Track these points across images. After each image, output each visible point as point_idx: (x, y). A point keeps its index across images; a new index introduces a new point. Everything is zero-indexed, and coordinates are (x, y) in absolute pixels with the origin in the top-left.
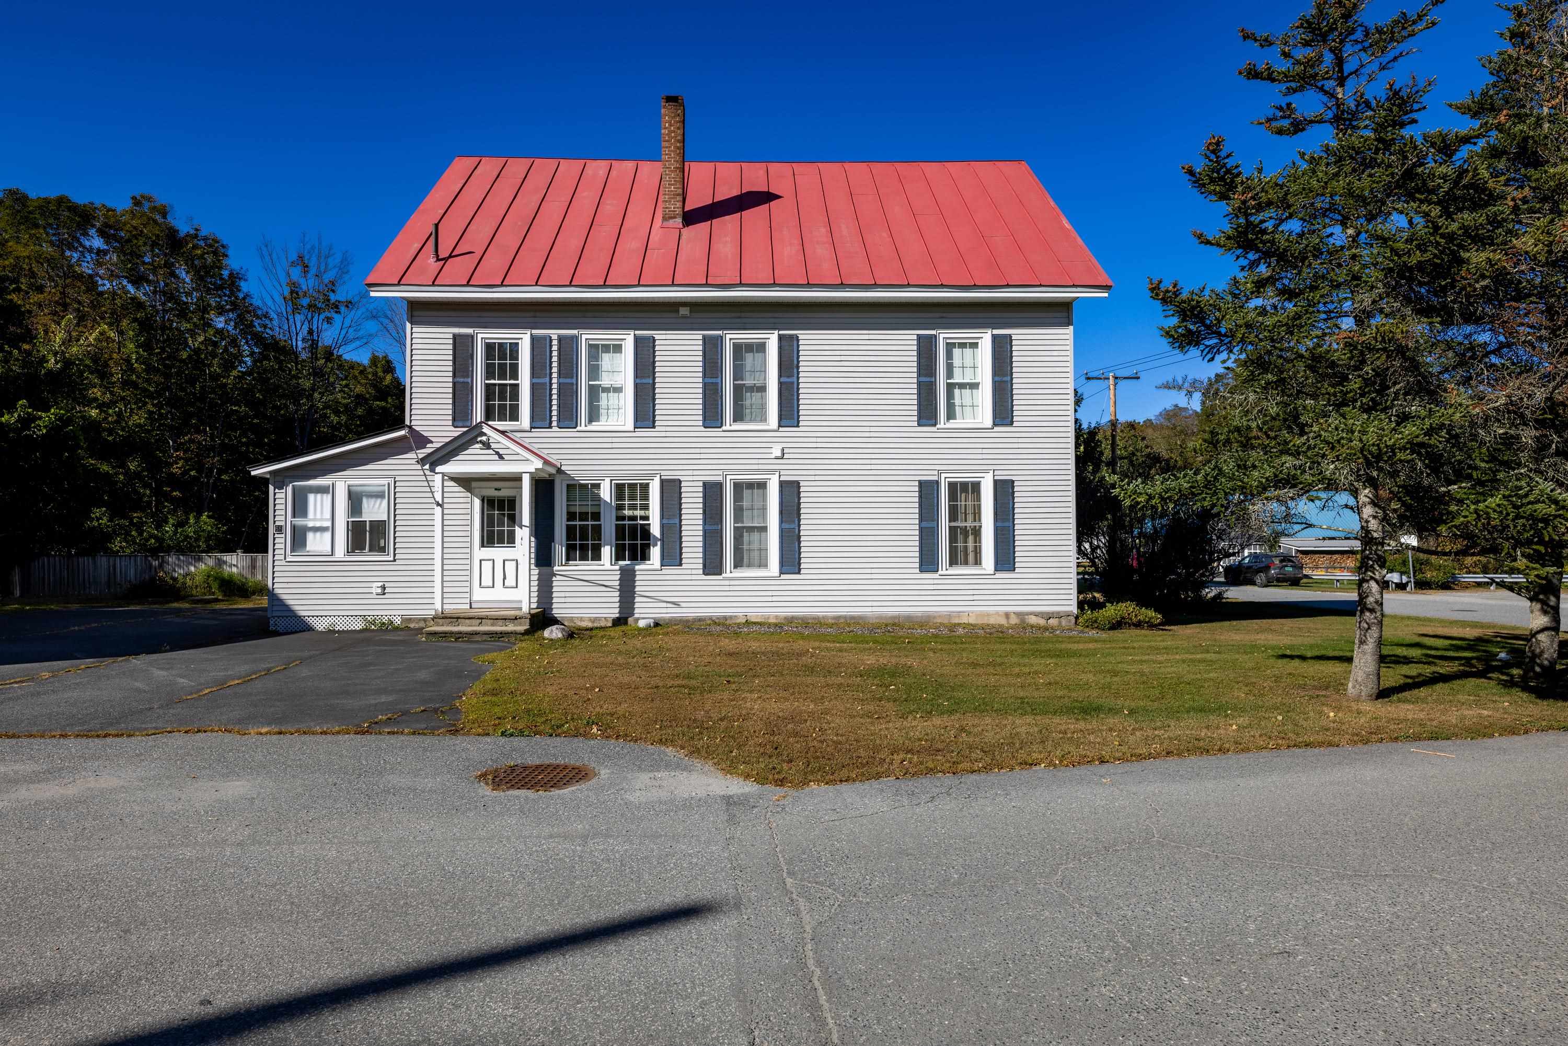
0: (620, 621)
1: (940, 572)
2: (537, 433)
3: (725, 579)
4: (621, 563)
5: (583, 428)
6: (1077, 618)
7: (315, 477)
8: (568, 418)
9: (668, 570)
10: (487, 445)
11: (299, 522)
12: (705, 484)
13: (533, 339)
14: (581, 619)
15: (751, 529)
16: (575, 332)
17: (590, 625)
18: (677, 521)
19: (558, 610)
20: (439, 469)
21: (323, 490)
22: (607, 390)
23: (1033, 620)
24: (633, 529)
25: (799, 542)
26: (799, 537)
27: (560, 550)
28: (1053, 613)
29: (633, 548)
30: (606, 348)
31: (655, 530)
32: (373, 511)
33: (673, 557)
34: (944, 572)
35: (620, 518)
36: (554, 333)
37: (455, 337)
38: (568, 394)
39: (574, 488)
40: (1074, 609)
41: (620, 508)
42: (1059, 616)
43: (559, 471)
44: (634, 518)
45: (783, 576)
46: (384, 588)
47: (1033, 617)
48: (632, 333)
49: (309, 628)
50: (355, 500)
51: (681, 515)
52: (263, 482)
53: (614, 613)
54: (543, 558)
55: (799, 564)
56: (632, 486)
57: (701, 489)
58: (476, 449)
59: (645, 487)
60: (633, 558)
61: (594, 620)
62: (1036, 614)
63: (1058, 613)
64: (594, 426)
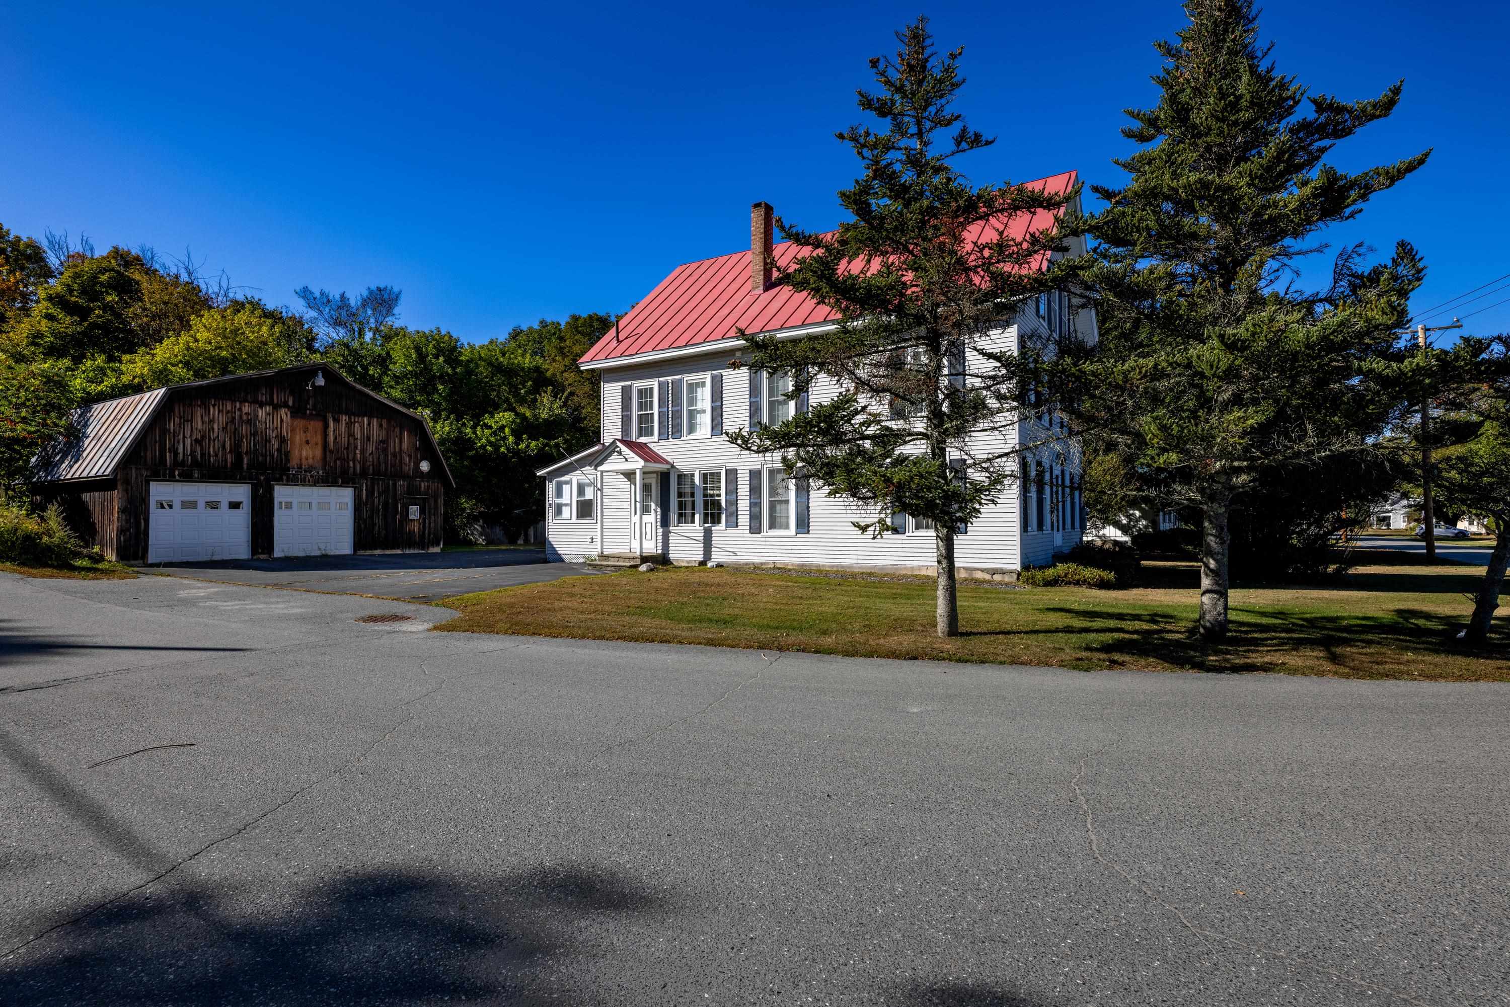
0: (703, 563)
1: (907, 534)
2: (662, 443)
3: (763, 537)
4: (706, 525)
5: (685, 438)
6: (1019, 574)
7: (563, 475)
8: (677, 433)
9: (730, 530)
10: (620, 453)
11: (559, 501)
12: (751, 472)
13: (660, 384)
14: (682, 561)
15: (780, 502)
16: (680, 377)
17: (686, 565)
18: (734, 497)
19: (673, 555)
20: (600, 468)
21: (567, 483)
22: (698, 412)
23: (979, 575)
24: (713, 502)
25: (809, 511)
26: (808, 507)
27: (673, 517)
28: (997, 570)
29: (713, 514)
30: (697, 385)
31: (723, 504)
32: (589, 494)
33: (733, 523)
34: (911, 534)
35: (705, 496)
36: (669, 379)
37: (623, 388)
38: (677, 415)
39: (681, 477)
40: (1018, 567)
41: (705, 489)
42: (1003, 572)
43: (673, 466)
44: (712, 496)
45: (799, 536)
46: (592, 539)
47: (980, 573)
48: (709, 373)
49: (562, 561)
50: (581, 490)
51: (737, 493)
52: (543, 479)
53: (700, 557)
54: (665, 523)
55: (809, 527)
56: (712, 474)
57: (748, 475)
58: (615, 456)
59: (719, 474)
60: (713, 522)
61: (688, 562)
62: (982, 570)
63: (1002, 570)
64: (692, 436)
